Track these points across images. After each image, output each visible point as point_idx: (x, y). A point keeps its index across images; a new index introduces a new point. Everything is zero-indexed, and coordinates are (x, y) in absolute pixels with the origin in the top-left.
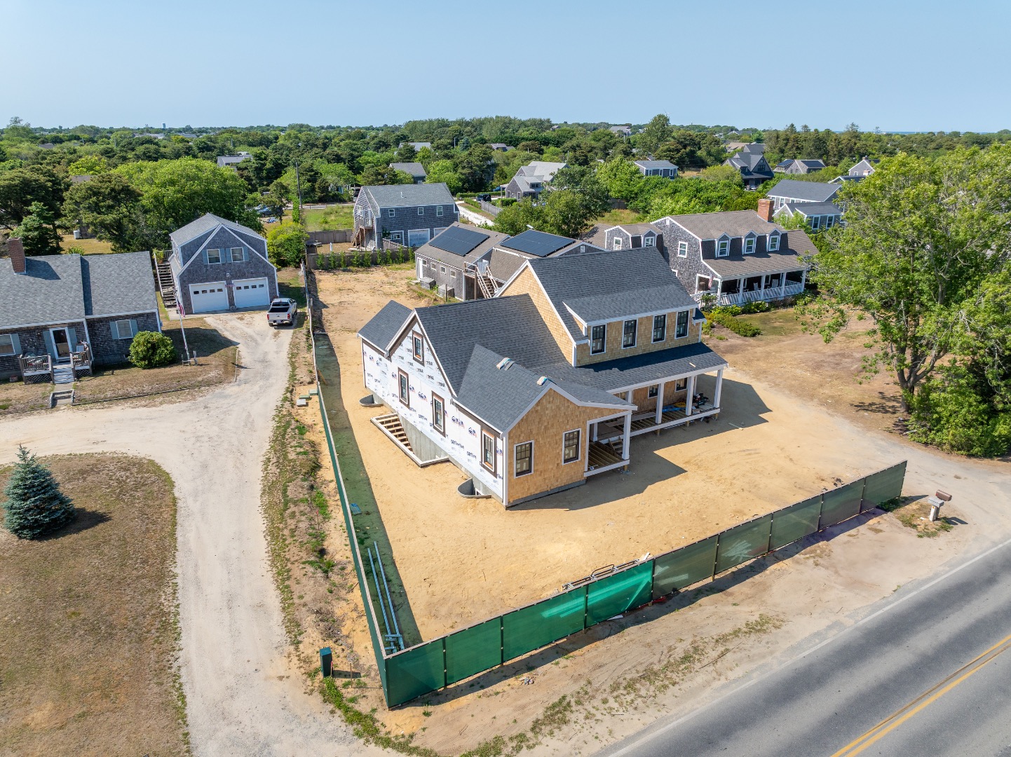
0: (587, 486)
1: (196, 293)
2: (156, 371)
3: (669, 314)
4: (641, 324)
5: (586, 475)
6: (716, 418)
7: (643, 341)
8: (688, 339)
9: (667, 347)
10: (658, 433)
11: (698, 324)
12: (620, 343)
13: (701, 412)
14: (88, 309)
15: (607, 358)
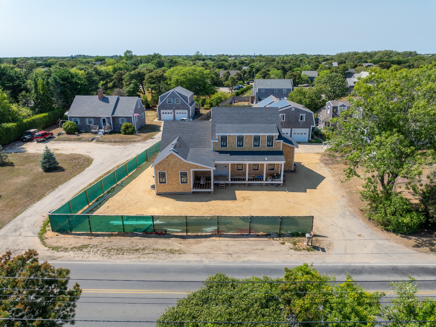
0: (192, 195)
1: (163, 113)
2: (126, 135)
3: (262, 136)
4: (246, 138)
5: (192, 190)
6: (282, 185)
7: (248, 145)
8: (274, 148)
9: (261, 150)
10: (247, 185)
11: (279, 142)
12: (235, 145)
13: (271, 181)
14: (113, 113)
15: (229, 150)
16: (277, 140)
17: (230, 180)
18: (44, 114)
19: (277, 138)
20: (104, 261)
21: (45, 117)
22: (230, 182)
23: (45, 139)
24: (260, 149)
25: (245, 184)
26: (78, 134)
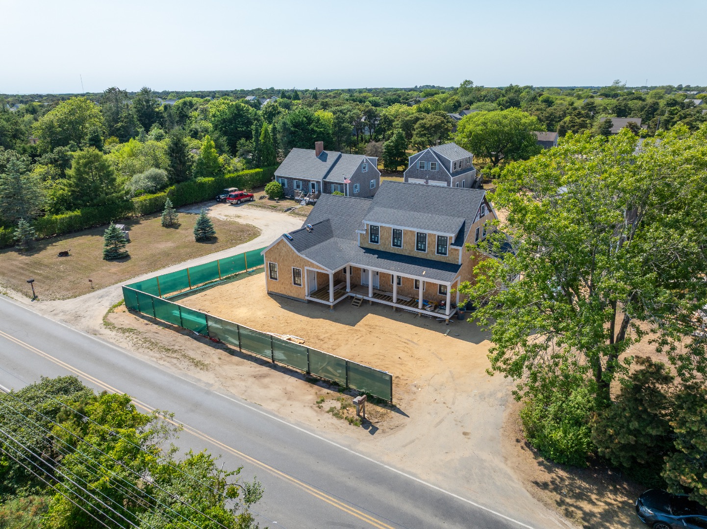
0: (307, 305)
3: (430, 235)
5: (307, 298)
6: (447, 322)
7: (408, 247)
8: (448, 258)
9: (428, 257)
10: (394, 309)
11: (457, 250)
12: (390, 242)
13: (432, 311)
14: (325, 177)
15: (381, 249)
16: (452, 244)
17: (370, 295)
18: (258, 170)
19: (453, 242)
20: (129, 351)
21: (257, 174)
22: (370, 297)
23: (239, 202)
24: (426, 255)
25: (392, 307)
26: (278, 200)
